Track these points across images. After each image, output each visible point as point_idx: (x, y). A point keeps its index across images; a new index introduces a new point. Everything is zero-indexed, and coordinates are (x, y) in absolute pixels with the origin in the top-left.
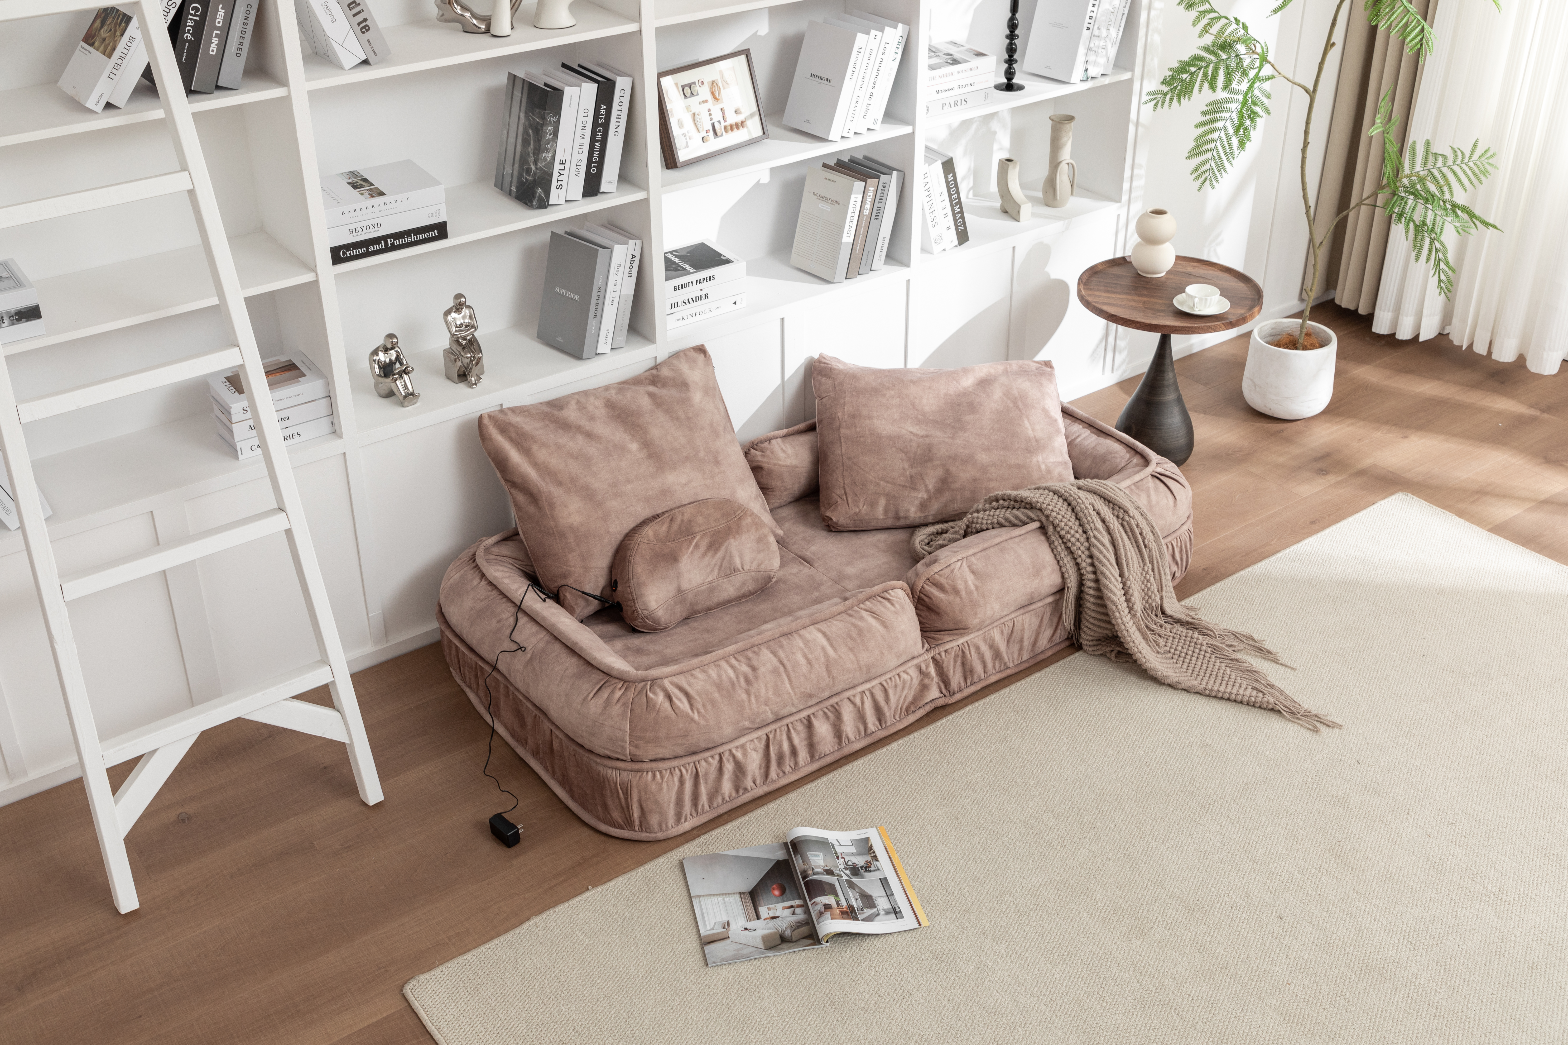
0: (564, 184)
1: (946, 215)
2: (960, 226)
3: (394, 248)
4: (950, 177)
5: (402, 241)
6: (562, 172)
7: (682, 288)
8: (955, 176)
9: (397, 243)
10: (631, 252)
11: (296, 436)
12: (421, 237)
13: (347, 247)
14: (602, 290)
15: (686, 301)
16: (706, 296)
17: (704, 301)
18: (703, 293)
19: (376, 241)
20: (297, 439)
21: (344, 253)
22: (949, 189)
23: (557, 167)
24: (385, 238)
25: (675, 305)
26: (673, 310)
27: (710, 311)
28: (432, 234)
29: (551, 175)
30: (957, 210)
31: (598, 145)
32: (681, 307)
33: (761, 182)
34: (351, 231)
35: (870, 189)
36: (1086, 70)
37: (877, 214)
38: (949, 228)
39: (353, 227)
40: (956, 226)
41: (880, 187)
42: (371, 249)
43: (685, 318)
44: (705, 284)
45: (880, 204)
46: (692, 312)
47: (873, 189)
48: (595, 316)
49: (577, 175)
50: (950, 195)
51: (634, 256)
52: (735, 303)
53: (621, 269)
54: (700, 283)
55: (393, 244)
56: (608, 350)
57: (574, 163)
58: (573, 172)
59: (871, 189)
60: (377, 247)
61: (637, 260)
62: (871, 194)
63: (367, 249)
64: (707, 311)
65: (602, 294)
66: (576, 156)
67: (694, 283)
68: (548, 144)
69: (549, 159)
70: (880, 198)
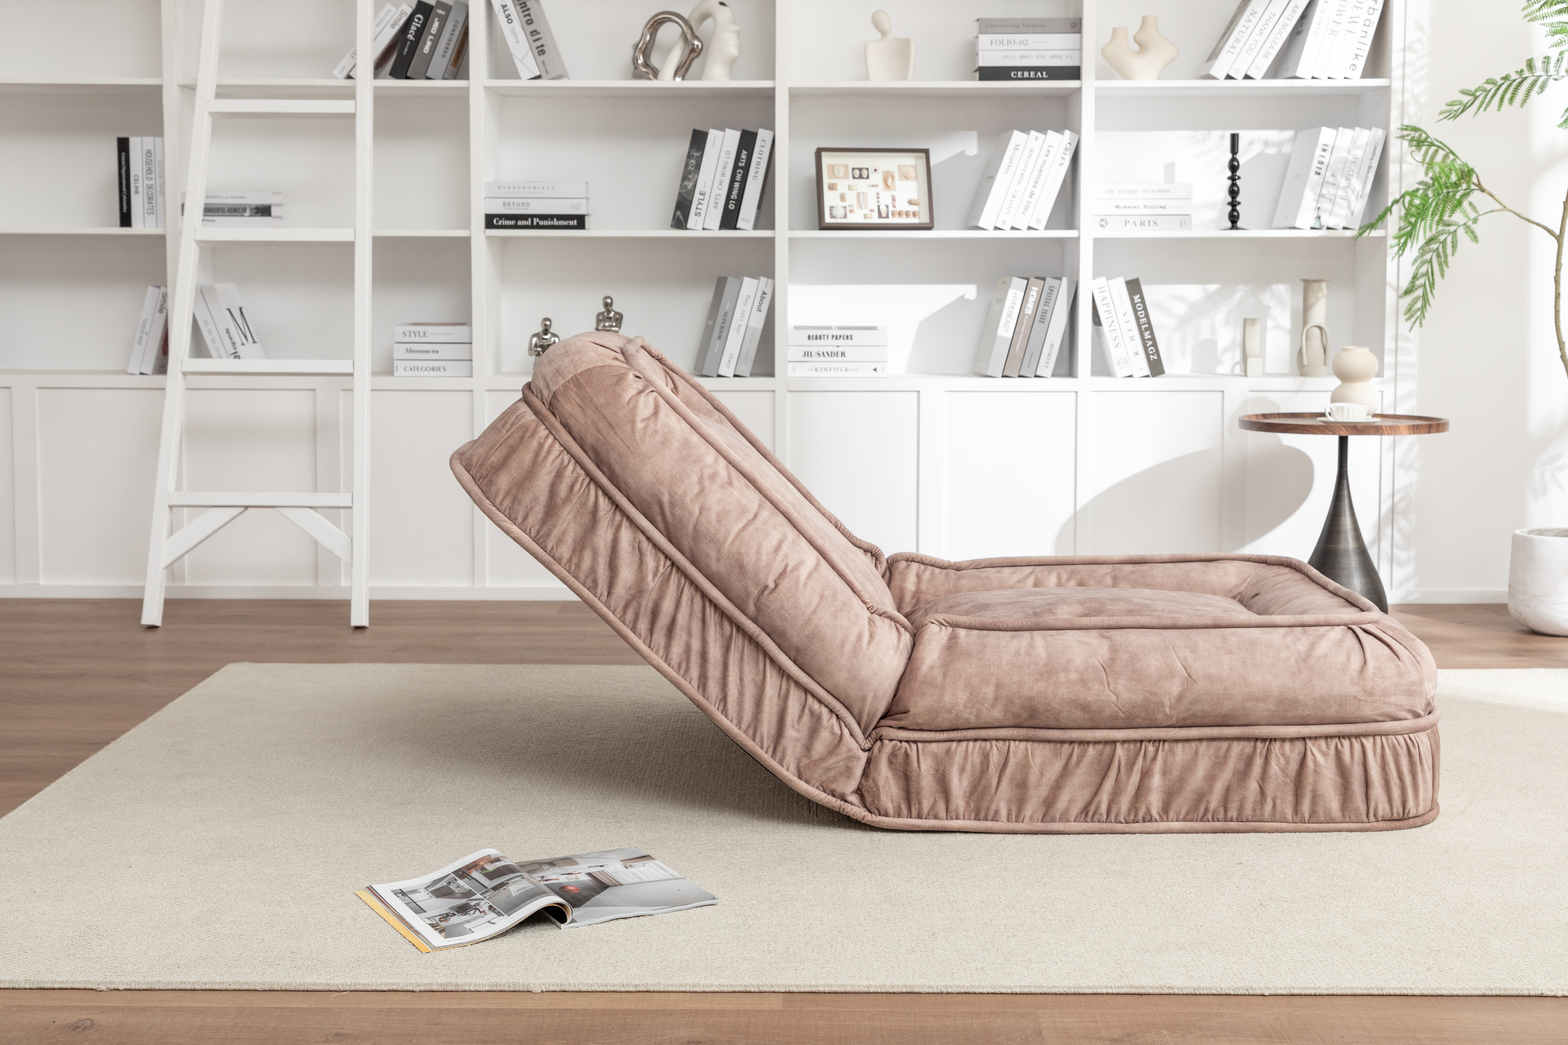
0: (703, 212)
1: (1132, 339)
2: (1153, 354)
3: (538, 227)
4: (1137, 298)
5: (546, 223)
6: (701, 202)
7: (816, 338)
8: (1142, 297)
9: (541, 223)
10: (762, 288)
11: (442, 369)
12: (562, 223)
13: (501, 217)
14: (729, 315)
15: (821, 354)
16: (843, 354)
17: (840, 358)
18: (840, 350)
19: (524, 217)
20: (442, 373)
21: (497, 221)
22: (1135, 311)
23: (697, 196)
24: (532, 216)
25: (808, 354)
26: (806, 359)
27: (846, 370)
28: (572, 223)
29: (691, 202)
30: (1147, 335)
31: (737, 185)
32: (815, 358)
33: (966, 297)
34: (504, 204)
35: (1033, 288)
36: (1319, 218)
37: (1042, 316)
38: (1137, 354)
39: (507, 201)
40: (1148, 355)
41: (1046, 290)
42: (520, 223)
43: (819, 369)
44: (841, 342)
45: (1046, 308)
46: (828, 365)
47: (1037, 289)
48: (719, 337)
49: (715, 207)
50: (1138, 319)
51: (764, 293)
52: (875, 370)
53: (750, 302)
54: (837, 338)
55: (538, 223)
56: (732, 375)
57: (713, 196)
58: (712, 204)
59: (1035, 289)
60: (524, 223)
61: (768, 298)
62: (1035, 295)
63: (516, 223)
64: (843, 369)
65: (728, 319)
66: (715, 191)
67: (830, 337)
68: (690, 174)
69: (689, 187)
70: (1046, 302)
